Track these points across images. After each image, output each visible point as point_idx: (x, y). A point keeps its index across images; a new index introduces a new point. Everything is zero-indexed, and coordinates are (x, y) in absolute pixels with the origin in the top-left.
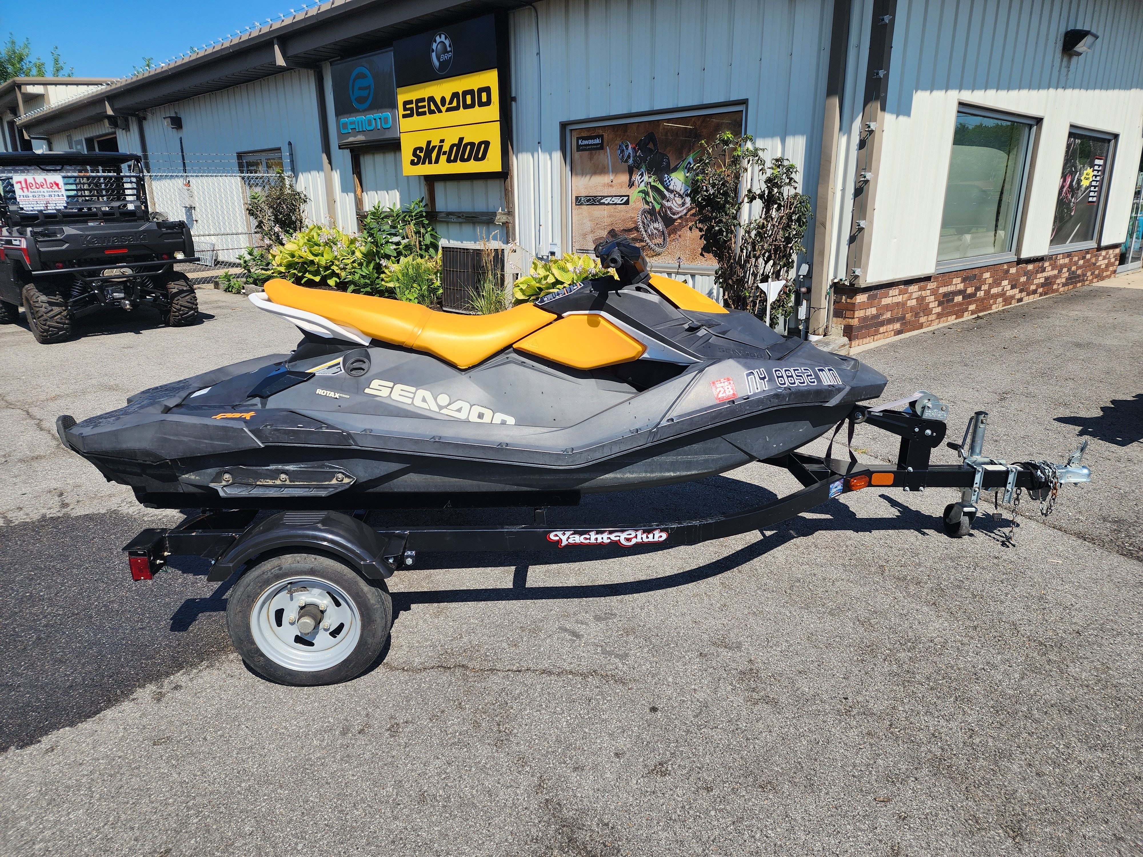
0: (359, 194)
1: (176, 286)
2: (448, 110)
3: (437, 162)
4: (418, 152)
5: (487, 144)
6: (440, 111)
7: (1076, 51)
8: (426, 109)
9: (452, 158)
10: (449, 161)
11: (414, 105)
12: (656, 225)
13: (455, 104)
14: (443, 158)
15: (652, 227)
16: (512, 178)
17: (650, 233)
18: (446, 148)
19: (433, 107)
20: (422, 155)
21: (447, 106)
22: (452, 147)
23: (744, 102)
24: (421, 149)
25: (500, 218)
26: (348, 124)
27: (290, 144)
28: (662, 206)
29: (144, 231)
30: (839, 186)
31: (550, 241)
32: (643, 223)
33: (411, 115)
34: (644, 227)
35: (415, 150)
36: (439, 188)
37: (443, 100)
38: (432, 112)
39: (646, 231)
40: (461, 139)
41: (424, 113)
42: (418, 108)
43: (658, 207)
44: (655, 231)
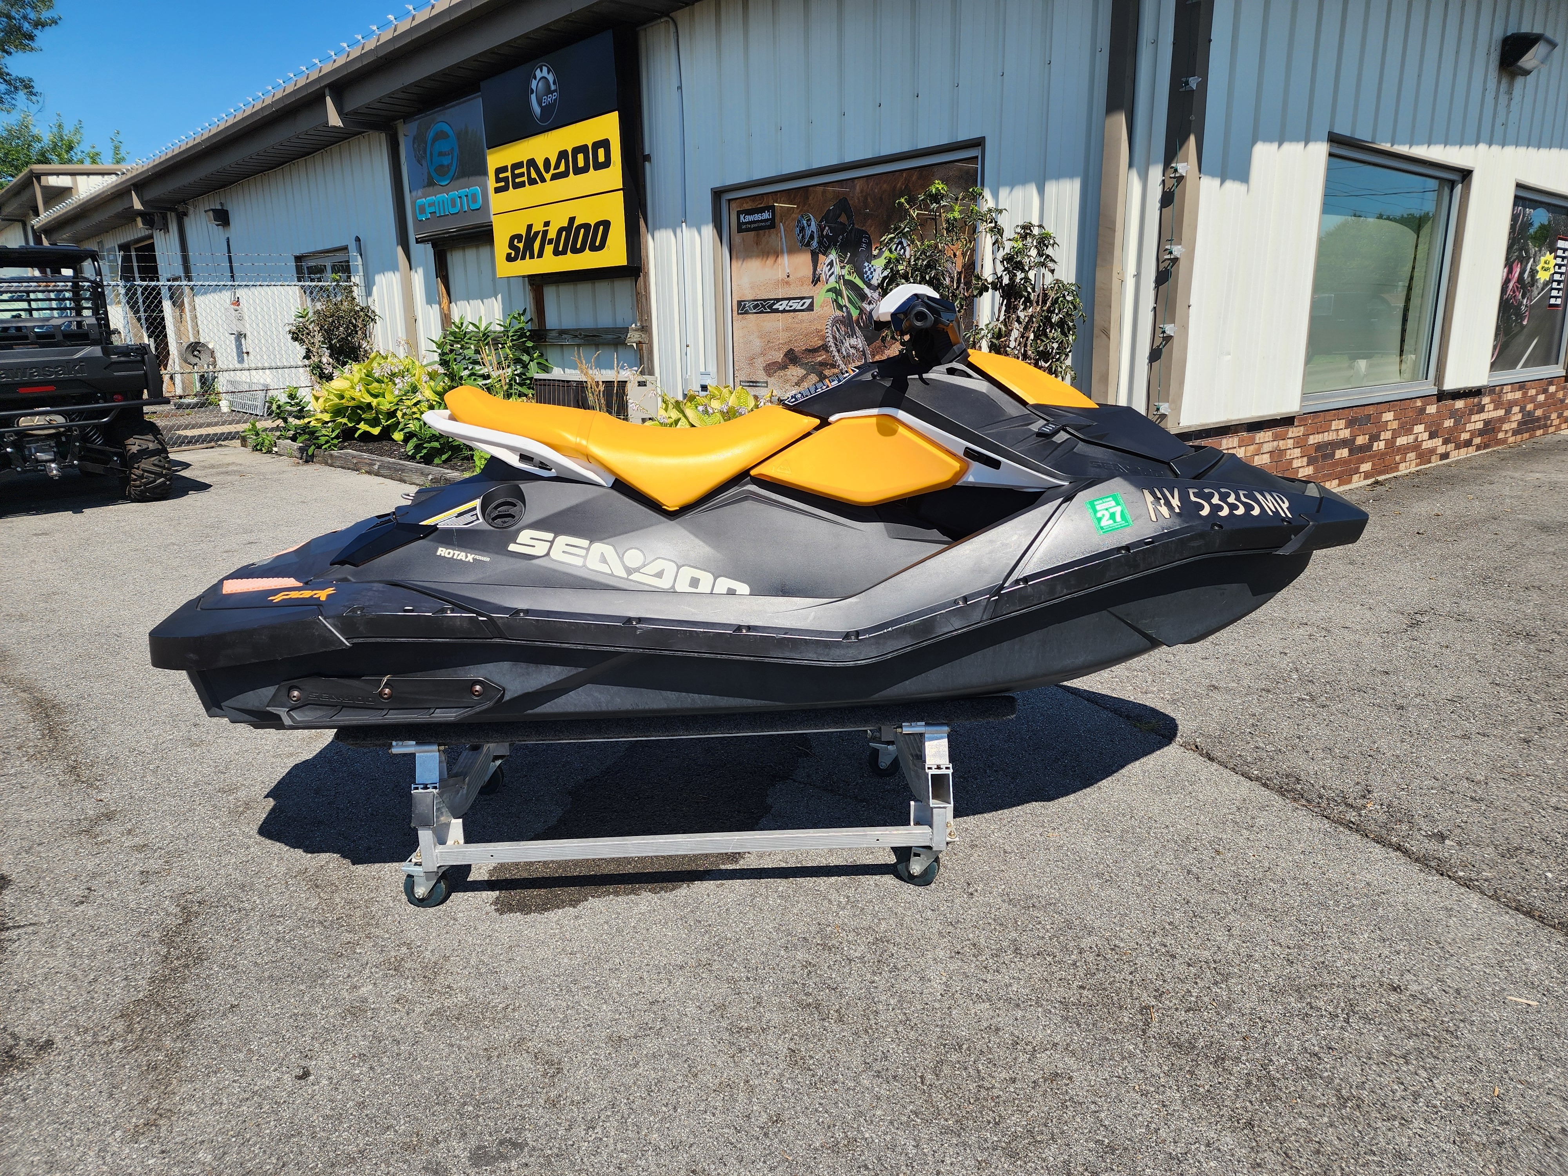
0: (446, 308)
1: (138, 442)
2: (554, 177)
3: (540, 255)
4: (515, 243)
5: (606, 224)
6: (543, 180)
7: (1521, 68)
8: (525, 178)
9: (560, 249)
10: (556, 253)
11: (509, 174)
12: (853, 341)
13: (562, 168)
14: (549, 249)
15: (847, 344)
16: (647, 275)
17: (844, 353)
18: (552, 234)
19: (534, 175)
20: (521, 245)
21: (552, 172)
22: (560, 231)
23: (979, 143)
24: (518, 237)
25: (633, 337)
26: (427, 206)
27: (358, 239)
28: (862, 311)
29: (81, 360)
30: (1131, 269)
31: (702, 370)
32: (835, 338)
33: (505, 189)
34: (836, 344)
35: (512, 239)
36: (550, 293)
37: (547, 162)
38: (532, 182)
39: (838, 351)
40: (572, 220)
41: (522, 185)
42: (515, 176)
43: (855, 313)
44: (852, 351)
